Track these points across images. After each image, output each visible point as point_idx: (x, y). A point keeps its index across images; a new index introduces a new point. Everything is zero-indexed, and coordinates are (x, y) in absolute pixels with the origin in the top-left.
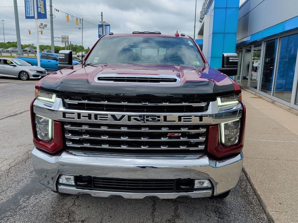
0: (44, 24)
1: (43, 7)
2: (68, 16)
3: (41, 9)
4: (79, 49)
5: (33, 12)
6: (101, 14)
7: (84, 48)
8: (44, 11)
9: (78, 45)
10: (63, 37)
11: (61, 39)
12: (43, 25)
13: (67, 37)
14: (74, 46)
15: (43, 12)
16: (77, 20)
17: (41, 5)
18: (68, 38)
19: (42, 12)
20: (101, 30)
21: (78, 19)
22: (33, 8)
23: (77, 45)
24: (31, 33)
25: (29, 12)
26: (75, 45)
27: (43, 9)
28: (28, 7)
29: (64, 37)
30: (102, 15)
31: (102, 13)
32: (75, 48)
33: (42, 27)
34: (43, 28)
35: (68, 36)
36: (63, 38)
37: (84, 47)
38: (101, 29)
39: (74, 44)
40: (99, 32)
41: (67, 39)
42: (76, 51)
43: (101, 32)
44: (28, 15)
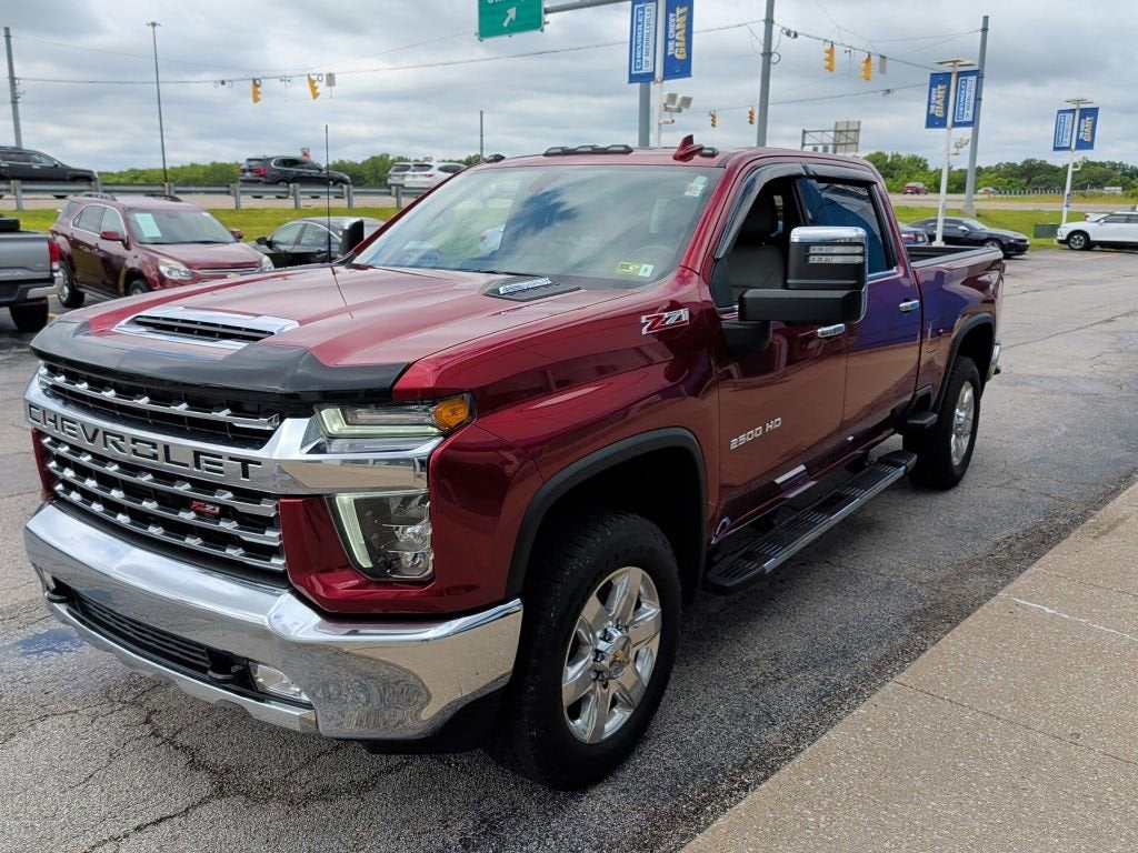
0: (680, 97)
1: (683, 39)
2: (831, 52)
3: (677, 44)
4: (907, 168)
5: (650, 59)
6: (981, 27)
7: (926, 166)
8: (683, 50)
9: (905, 154)
10: (839, 128)
11: (832, 134)
12: (678, 101)
13: (856, 127)
14: (887, 157)
15: (681, 56)
16: (868, 60)
17: (676, 31)
18: (857, 131)
19: (678, 56)
20: (941, 94)
21: (872, 57)
22: (652, 47)
23: (898, 156)
24: (717, 124)
25: (641, 58)
26: (893, 157)
27: (683, 44)
28: (639, 41)
29: (845, 128)
30: (985, 30)
31: (986, 18)
32: (891, 169)
33: (675, 107)
34: (679, 110)
35: (859, 123)
36: (840, 132)
37: (928, 162)
38: (939, 91)
39: (889, 153)
40: (929, 104)
41: (853, 133)
42: (892, 177)
43: (940, 102)
44: (636, 69)
